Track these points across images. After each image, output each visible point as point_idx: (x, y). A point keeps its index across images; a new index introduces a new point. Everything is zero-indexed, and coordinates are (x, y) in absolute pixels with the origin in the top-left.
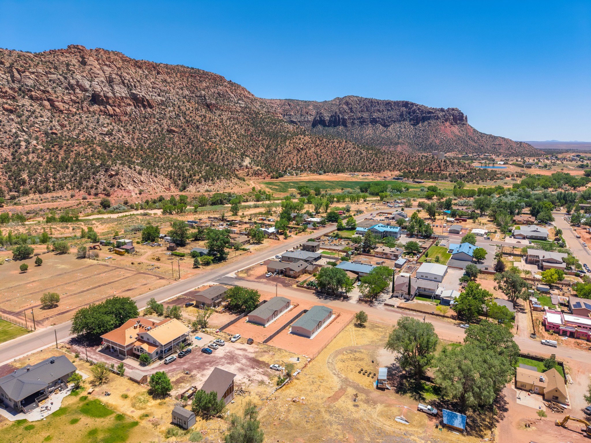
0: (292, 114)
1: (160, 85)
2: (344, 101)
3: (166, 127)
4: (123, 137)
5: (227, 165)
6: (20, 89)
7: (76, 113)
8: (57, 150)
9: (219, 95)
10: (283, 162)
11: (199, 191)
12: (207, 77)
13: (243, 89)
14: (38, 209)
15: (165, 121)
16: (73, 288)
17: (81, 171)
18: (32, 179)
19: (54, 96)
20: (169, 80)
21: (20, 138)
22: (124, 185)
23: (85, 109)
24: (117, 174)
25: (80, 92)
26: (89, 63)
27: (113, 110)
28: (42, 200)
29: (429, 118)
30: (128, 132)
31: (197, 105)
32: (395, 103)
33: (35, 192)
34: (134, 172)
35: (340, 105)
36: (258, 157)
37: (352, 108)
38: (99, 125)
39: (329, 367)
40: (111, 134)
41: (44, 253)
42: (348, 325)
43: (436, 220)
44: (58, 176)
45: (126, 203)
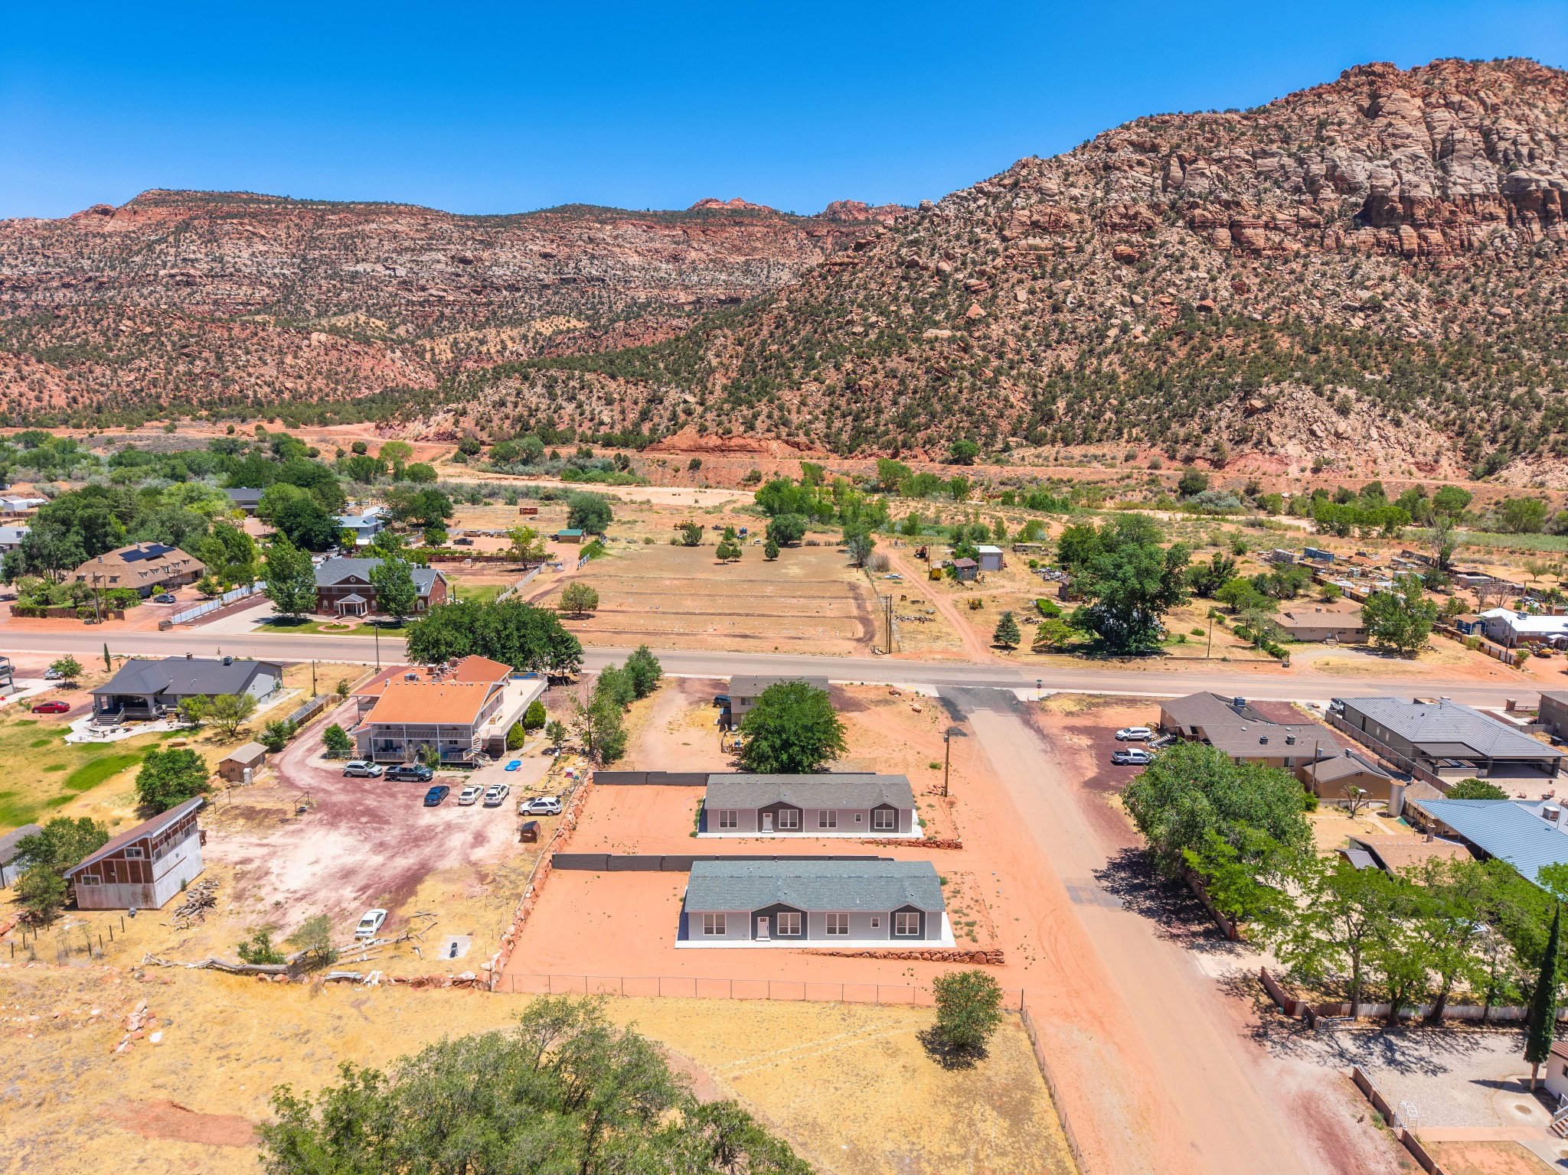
4: (1415, 316)
7: (1297, 255)
18: (1071, 411)
19: (1252, 212)
21: (1113, 321)
22: (1275, 439)
23: (1330, 242)
24: (1268, 409)
25: (1333, 196)
27: (1422, 236)
28: (1055, 459)
30: (1440, 302)
33: (1055, 442)
34: (1322, 403)
38: (1351, 284)
40: (1377, 307)
45: (1251, 491)
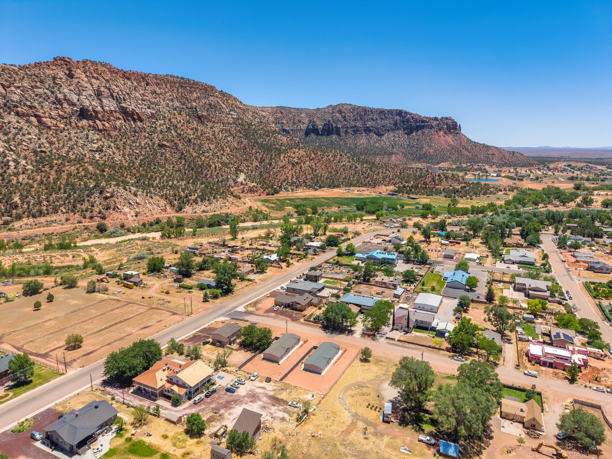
0: (285, 122)
1: (149, 97)
2: (337, 109)
3: (157, 142)
4: (114, 153)
5: (222, 182)
6: (5, 105)
7: (64, 129)
8: (48, 170)
9: (210, 106)
10: (278, 177)
11: (196, 212)
12: (198, 88)
13: (235, 99)
14: (34, 235)
15: (156, 135)
16: (91, 326)
17: (75, 193)
18: (24, 202)
19: (41, 111)
20: (158, 91)
21: (8, 158)
22: (119, 207)
23: (73, 124)
24: (112, 196)
25: (68, 107)
26: (76, 76)
27: (103, 125)
28: (36, 225)
29: (423, 127)
30: (118, 148)
31: (188, 117)
32: (388, 111)
33: (28, 217)
34: (129, 194)
35: (333, 113)
36: (252, 172)
37: (345, 117)
38: (88, 141)
39: (340, 403)
40: (101, 151)
41: (52, 287)
42: (354, 360)
43: (431, 243)
44: (51, 199)
45: (122, 226)
